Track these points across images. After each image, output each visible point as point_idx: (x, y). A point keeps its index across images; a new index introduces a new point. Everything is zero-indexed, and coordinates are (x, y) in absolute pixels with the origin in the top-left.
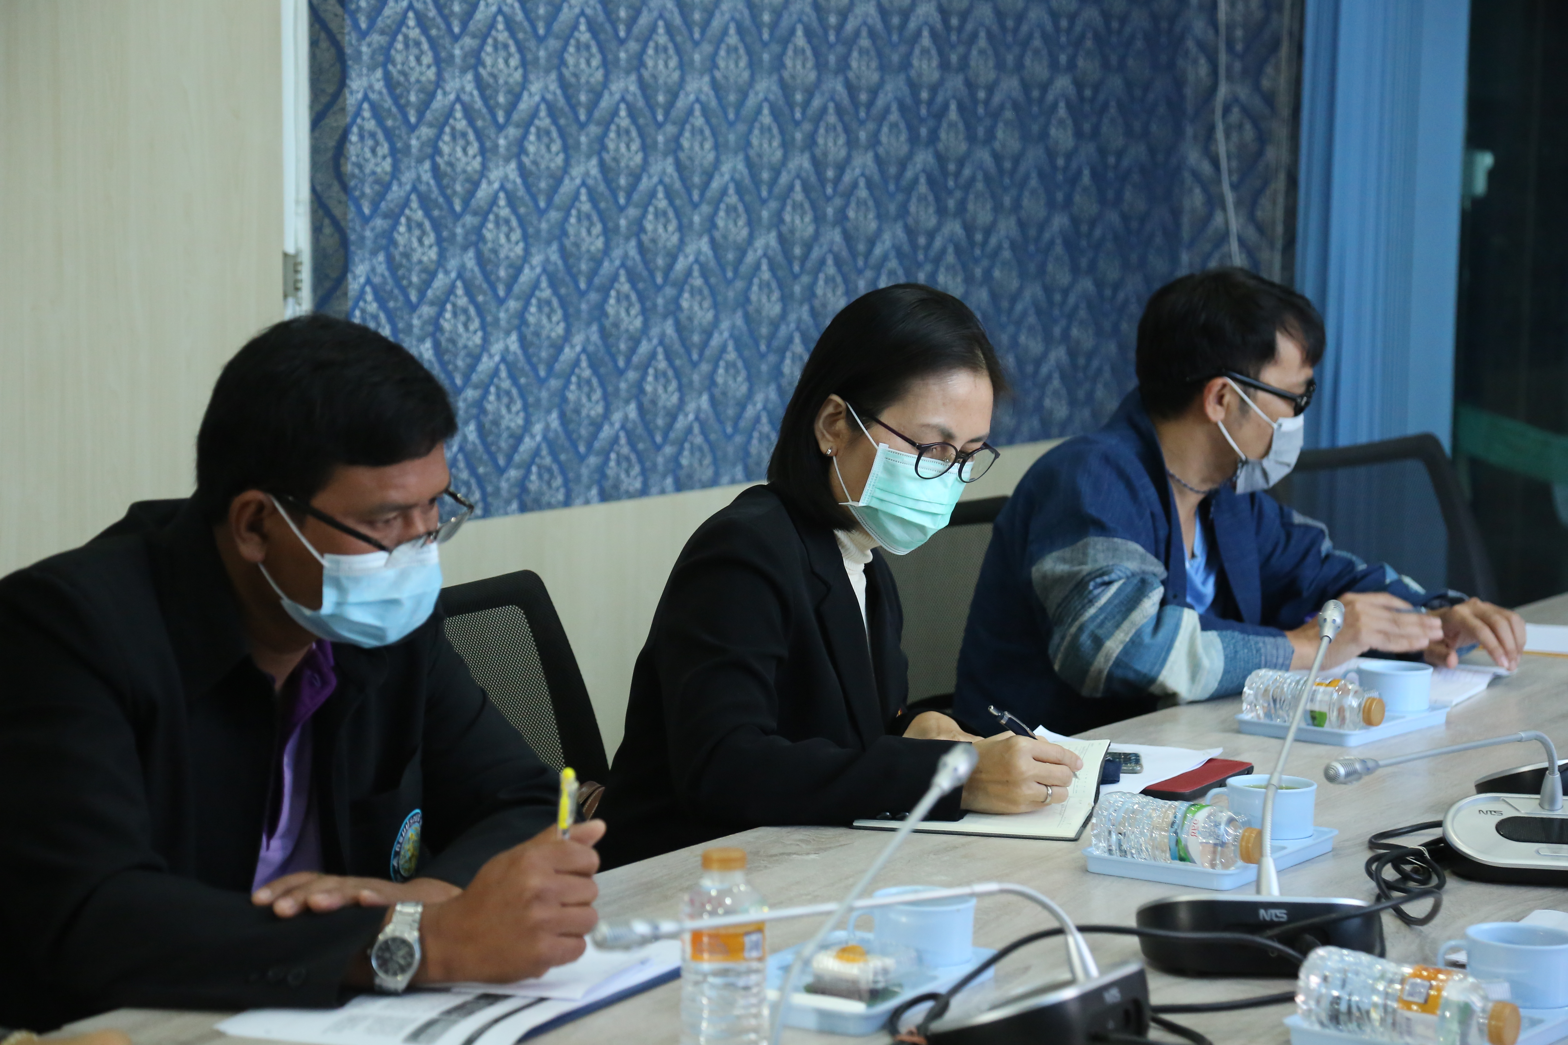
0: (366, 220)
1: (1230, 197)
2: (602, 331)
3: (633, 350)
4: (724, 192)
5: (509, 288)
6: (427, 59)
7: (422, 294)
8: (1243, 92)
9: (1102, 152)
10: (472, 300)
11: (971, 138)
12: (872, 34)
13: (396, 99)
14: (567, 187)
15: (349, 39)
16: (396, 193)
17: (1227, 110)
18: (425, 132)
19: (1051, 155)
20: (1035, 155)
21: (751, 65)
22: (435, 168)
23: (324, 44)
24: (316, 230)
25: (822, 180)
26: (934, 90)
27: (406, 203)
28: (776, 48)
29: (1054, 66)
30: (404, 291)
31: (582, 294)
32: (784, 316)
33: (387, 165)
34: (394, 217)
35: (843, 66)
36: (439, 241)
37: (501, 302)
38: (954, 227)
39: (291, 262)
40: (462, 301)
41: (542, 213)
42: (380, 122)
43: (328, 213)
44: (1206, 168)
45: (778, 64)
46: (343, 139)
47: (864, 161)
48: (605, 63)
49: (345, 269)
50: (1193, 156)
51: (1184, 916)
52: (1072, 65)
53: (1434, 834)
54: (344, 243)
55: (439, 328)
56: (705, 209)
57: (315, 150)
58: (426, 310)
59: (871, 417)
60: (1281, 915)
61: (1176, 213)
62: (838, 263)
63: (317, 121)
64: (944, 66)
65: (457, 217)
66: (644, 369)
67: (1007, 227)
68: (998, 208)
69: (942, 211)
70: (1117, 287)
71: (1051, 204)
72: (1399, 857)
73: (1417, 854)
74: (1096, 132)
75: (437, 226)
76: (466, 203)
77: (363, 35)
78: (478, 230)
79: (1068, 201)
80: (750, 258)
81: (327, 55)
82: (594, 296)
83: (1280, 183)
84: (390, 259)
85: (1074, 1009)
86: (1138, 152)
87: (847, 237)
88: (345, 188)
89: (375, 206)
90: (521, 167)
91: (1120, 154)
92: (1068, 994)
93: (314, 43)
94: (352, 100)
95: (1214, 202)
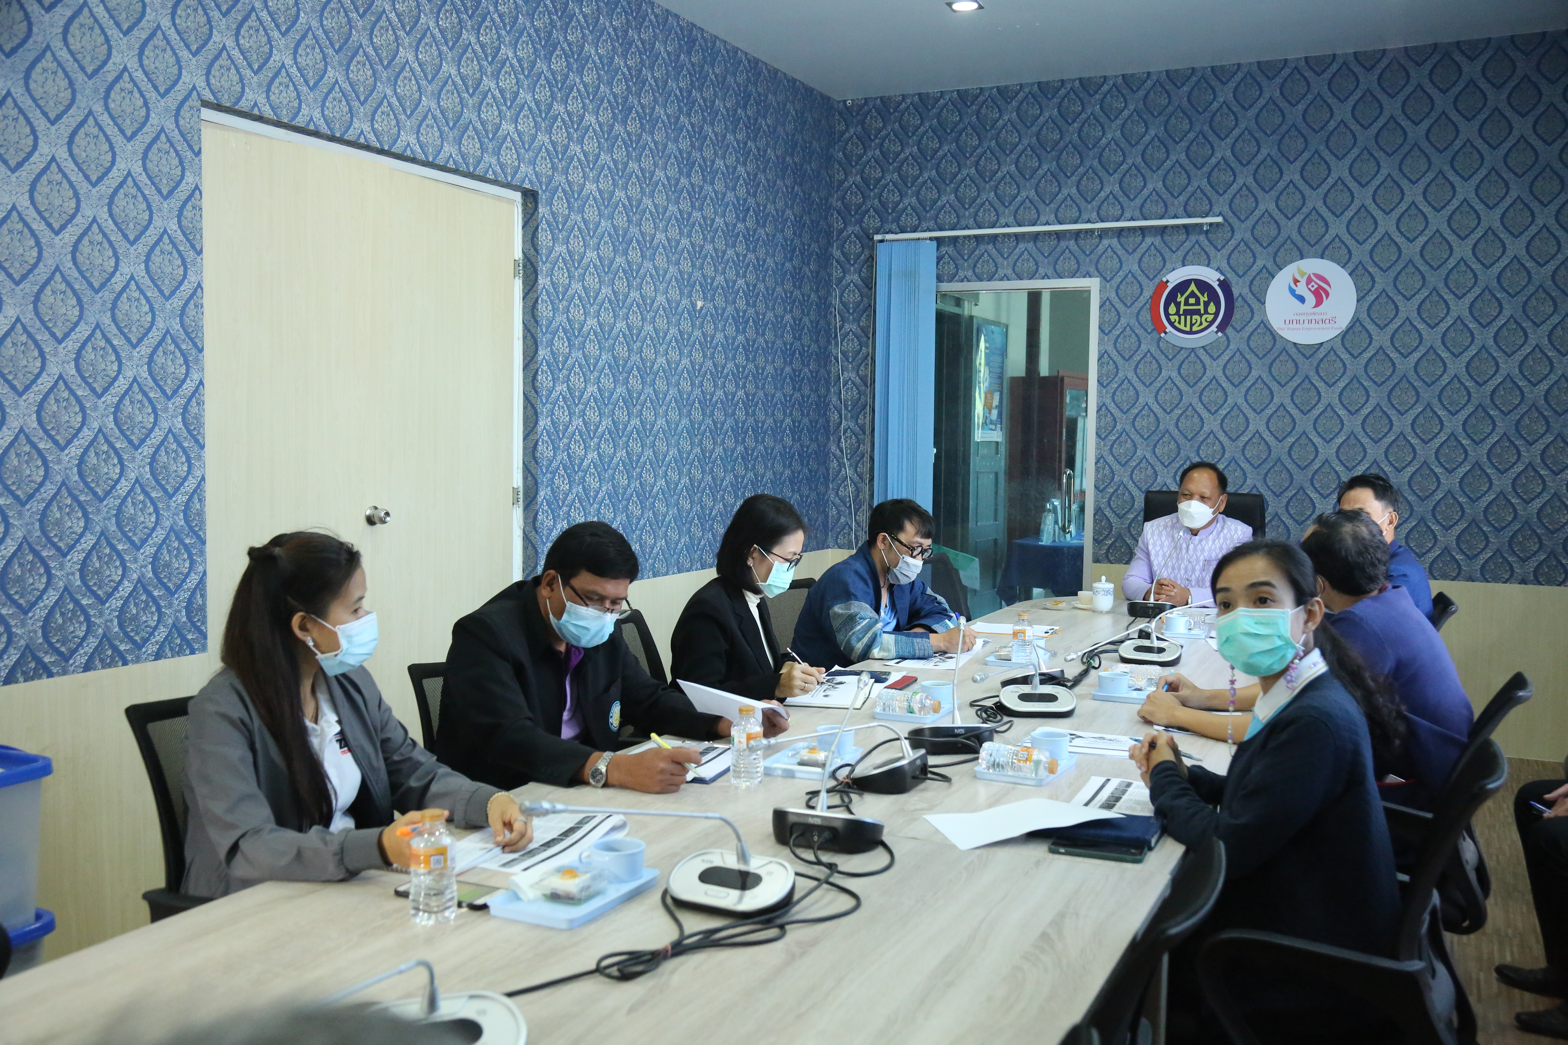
0: (544, 474)
1: (847, 463)
2: (627, 515)
3: (638, 523)
4: (670, 462)
5: (594, 500)
6: (566, 413)
7: (563, 502)
8: (852, 424)
9: (802, 446)
10: (581, 504)
11: (757, 441)
12: (722, 402)
13: (555, 428)
14: (615, 461)
15: (539, 406)
16: (555, 464)
17: (845, 431)
18: (565, 440)
19: (784, 447)
20: (779, 447)
21: (680, 414)
22: (569, 454)
23: (529, 408)
24: (525, 478)
25: (705, 458)
26: (744, 423)
27: (558, 468)
28: (689, 408)
29: (785, 414)
30: (557, 501)
31: (620, 501)
32: (691, 509)
33: (552, 453)
34: (554, 473)
35: (712, 414)
36: (570, 482)
37: (591, 505)
38: (751, 475)
39: (515, 491)
40: (578, 505)
41: (606, 470)
42: (549, 438)
43: (530, 472)
44: (838, 452)
45: (689, 414)
46: (536, 444)
47: (719, 450)
48: (628, 414)
49: (537, 493)
50: (833, 448)
51: (927, 733)
52: (791, 414)
53: (997, 700)
54: (536, 483)
55: (569, 515)
56: (664, 468)
57: (525, 449)
58: (565, 509)
59: (769, 552)
60: (962, 731)
61: (827, 469)
62: (710, 489)
63: (525, 438)
64: (747, 414)
65: (576, 473)
66: (642, 530)
67: (769, 475)
68: (766, 467)
69: (746, 469)
70: (807, 497)
71: (784, 466)
72: (985, 709)
73: (991, 708)
74: (800, 439)
75: (569, 476)
76: (579, 467)
77: (544, 405)
78: (583, 478)
79: (790, 465)
80: (680, 487)
81: (530, 412)
82: (624, 502)
83: (867, 458)
84: (552, 490)
85: (907, 768)
86: (814, 446)
87: (713, 479)
88: (537, 463)
89: (547, 469)
90: (599, 453)
91: (808, 447)
92: (903, 762)
93: (525, 408)
94: (540, 429)
95: (841, 465)
